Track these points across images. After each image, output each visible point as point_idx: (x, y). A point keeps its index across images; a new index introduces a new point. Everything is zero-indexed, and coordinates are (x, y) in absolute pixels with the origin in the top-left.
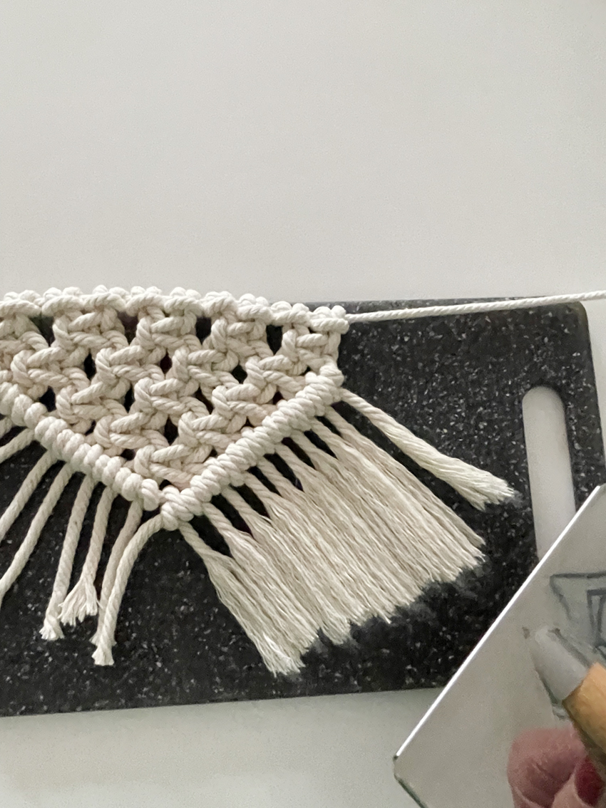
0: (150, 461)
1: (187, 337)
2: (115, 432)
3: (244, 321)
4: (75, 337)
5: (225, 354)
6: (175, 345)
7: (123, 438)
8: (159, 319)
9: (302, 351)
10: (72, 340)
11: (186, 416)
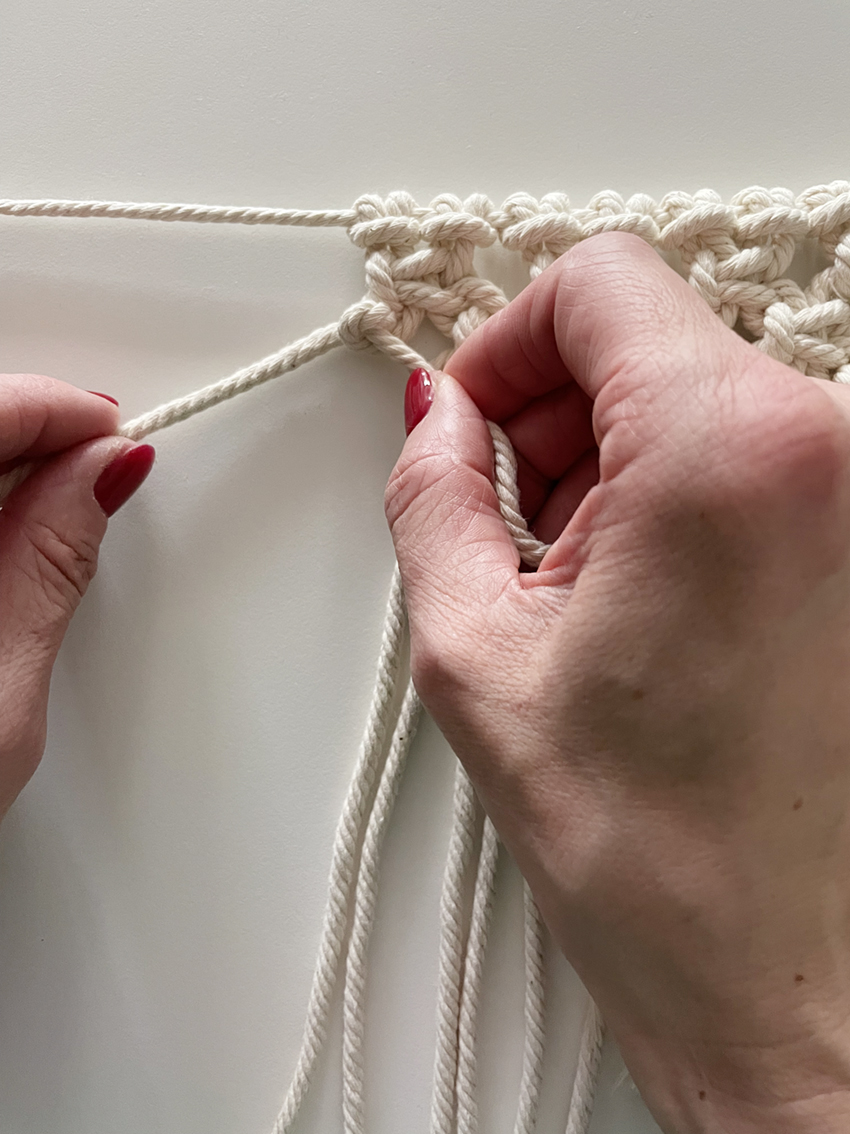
1: (778, 283)
6: (762, 299)
8: (730, 254)
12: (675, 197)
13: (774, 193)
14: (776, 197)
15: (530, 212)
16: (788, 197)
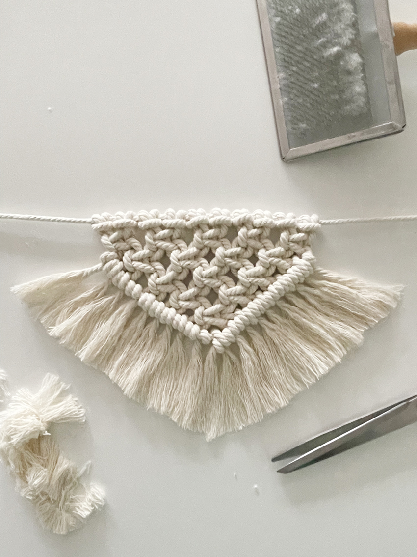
0: (203, 315)
1: (222, 240)
2: (182, 300)
3: (258, 228)
4: (157, 244)
5: (246, 249)
6: (215, 245)
7: (187, 303)
8: (206, 231)
9: (292, 244)
10: (156, 245)
11: (223, 288)
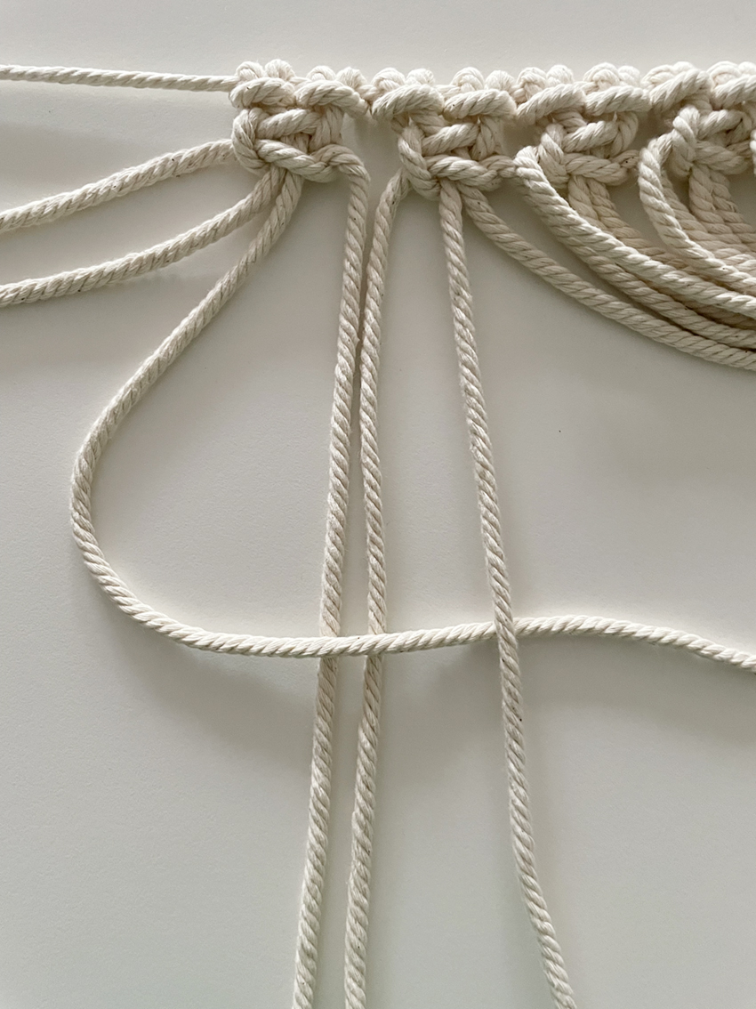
3: (729, 109)
8: (577, 127)
12: (530, 73)
13: (622, 71)
14: (623, 75)
15: (396, 84)
16: (633, 76)
